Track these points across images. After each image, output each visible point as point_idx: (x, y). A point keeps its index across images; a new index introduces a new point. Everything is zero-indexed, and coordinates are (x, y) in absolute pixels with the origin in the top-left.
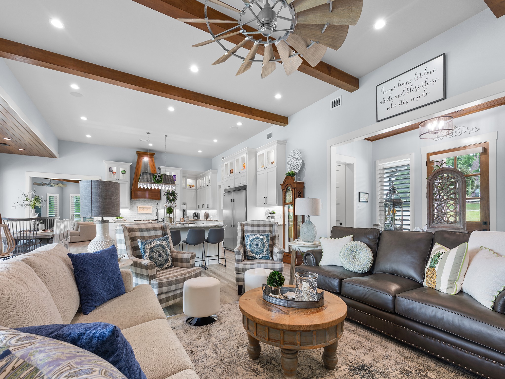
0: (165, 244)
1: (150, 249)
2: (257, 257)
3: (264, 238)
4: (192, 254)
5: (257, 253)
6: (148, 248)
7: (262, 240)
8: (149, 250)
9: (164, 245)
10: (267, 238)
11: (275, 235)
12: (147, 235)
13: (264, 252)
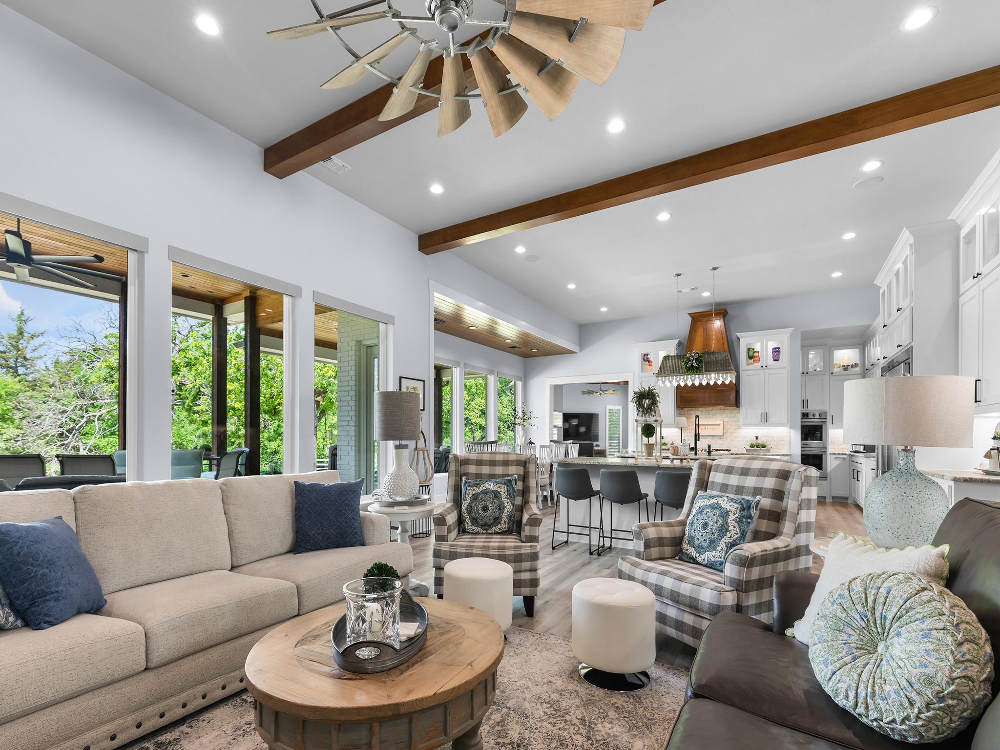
0: (502, 490)
1: (473, 495)
2: (700, 560)
3: (733, 510)
4: (532, 517)
5: (700, 549)
6: (471, 492)
7: (725, 514)
8: (470, 496)
9: (499, 493)
10: (743, 509)
11: (786, 507)
12: (488, 472)
13: (719, 548)
